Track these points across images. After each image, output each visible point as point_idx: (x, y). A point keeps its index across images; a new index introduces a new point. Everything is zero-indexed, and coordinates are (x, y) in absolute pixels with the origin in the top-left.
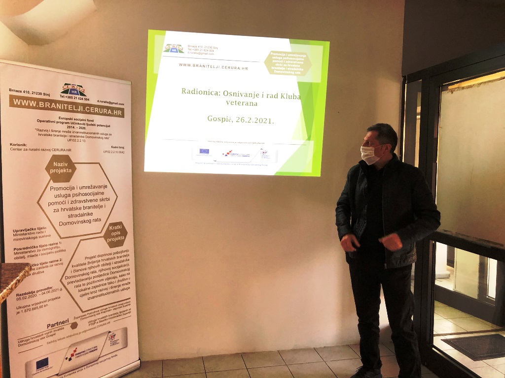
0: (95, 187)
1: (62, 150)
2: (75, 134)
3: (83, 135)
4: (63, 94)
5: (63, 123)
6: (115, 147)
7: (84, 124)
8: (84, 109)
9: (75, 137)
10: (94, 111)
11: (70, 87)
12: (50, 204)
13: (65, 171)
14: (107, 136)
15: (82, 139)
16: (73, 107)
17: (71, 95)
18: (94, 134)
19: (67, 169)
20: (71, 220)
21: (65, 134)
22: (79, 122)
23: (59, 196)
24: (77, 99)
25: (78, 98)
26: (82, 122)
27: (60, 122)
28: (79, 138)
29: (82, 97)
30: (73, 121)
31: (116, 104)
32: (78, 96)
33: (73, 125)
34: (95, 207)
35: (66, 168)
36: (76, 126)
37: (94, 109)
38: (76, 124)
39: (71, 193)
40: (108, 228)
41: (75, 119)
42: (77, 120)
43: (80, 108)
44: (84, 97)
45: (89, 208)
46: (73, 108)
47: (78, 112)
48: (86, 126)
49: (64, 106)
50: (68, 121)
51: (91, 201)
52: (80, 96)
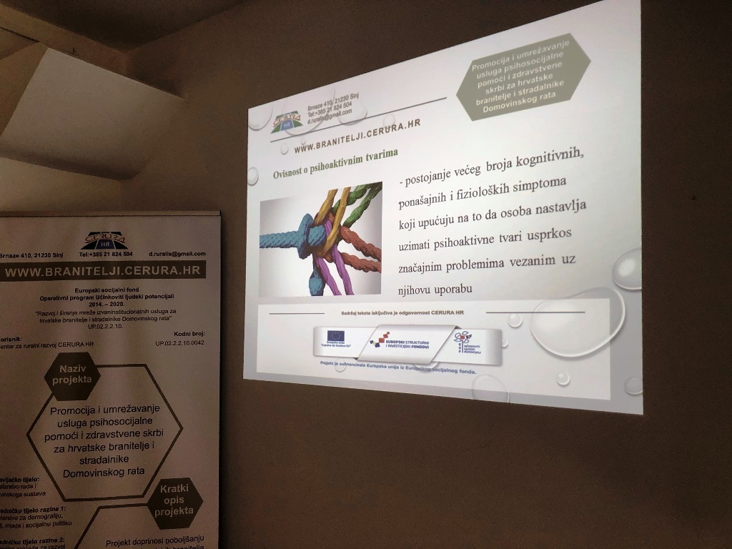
0: (135, 409)
1: (77, 344)
2: (102, 316)
3: (117, 316)
4: (85, 251)
5: (82, 299)
6: (184, 334)
7: (121, 297)
8: (122, 270)
9: (101, 320)
10: (142, 272)
11: (99, 237)
12: (49, 438)
13: (80, 380)
14: (165, 315)
15: (114, 323)
16: (101, 269)
17: (99, 251)
18: (139, 312)
19: (85, 377)
20: (84, 468)
21: (86, 316)
22: (111, 294)
23: (67, 424)
24: (111, 256)
25: (111, 254)
26: (116, 294)
27: (78, 298)
28: (109, 323)
29: (119, 251)
30: (100, 294)
31: (188, 254)
32: (111, 251)
33: (99, 301)
34: (135, 446)
35: (82, 374)
36: (104, 302)
37: (142, 269)
38: (105, 297)
39: (88, 418)
40: (158, 488)
41: (103, 291)
42: (106, 290)
43: (116, 271)
44: (122, 251)
45: (121, 447)
46: (101, 273)
47: (109, 277)
48: (124, 300)
49: (86, 271)
50: (92, 294)
51: (126, 434)
52: (115, 250)
